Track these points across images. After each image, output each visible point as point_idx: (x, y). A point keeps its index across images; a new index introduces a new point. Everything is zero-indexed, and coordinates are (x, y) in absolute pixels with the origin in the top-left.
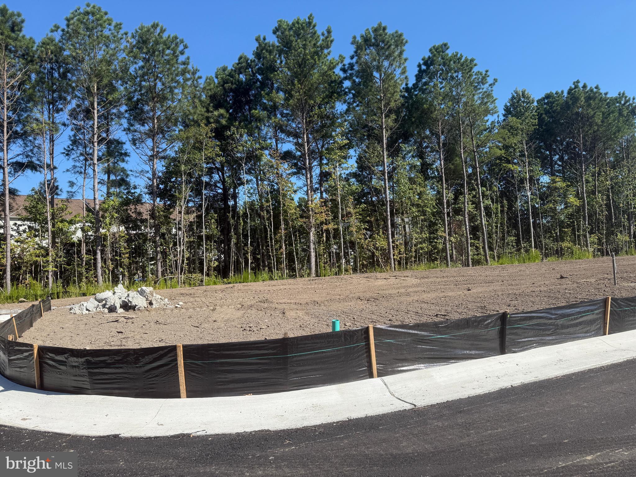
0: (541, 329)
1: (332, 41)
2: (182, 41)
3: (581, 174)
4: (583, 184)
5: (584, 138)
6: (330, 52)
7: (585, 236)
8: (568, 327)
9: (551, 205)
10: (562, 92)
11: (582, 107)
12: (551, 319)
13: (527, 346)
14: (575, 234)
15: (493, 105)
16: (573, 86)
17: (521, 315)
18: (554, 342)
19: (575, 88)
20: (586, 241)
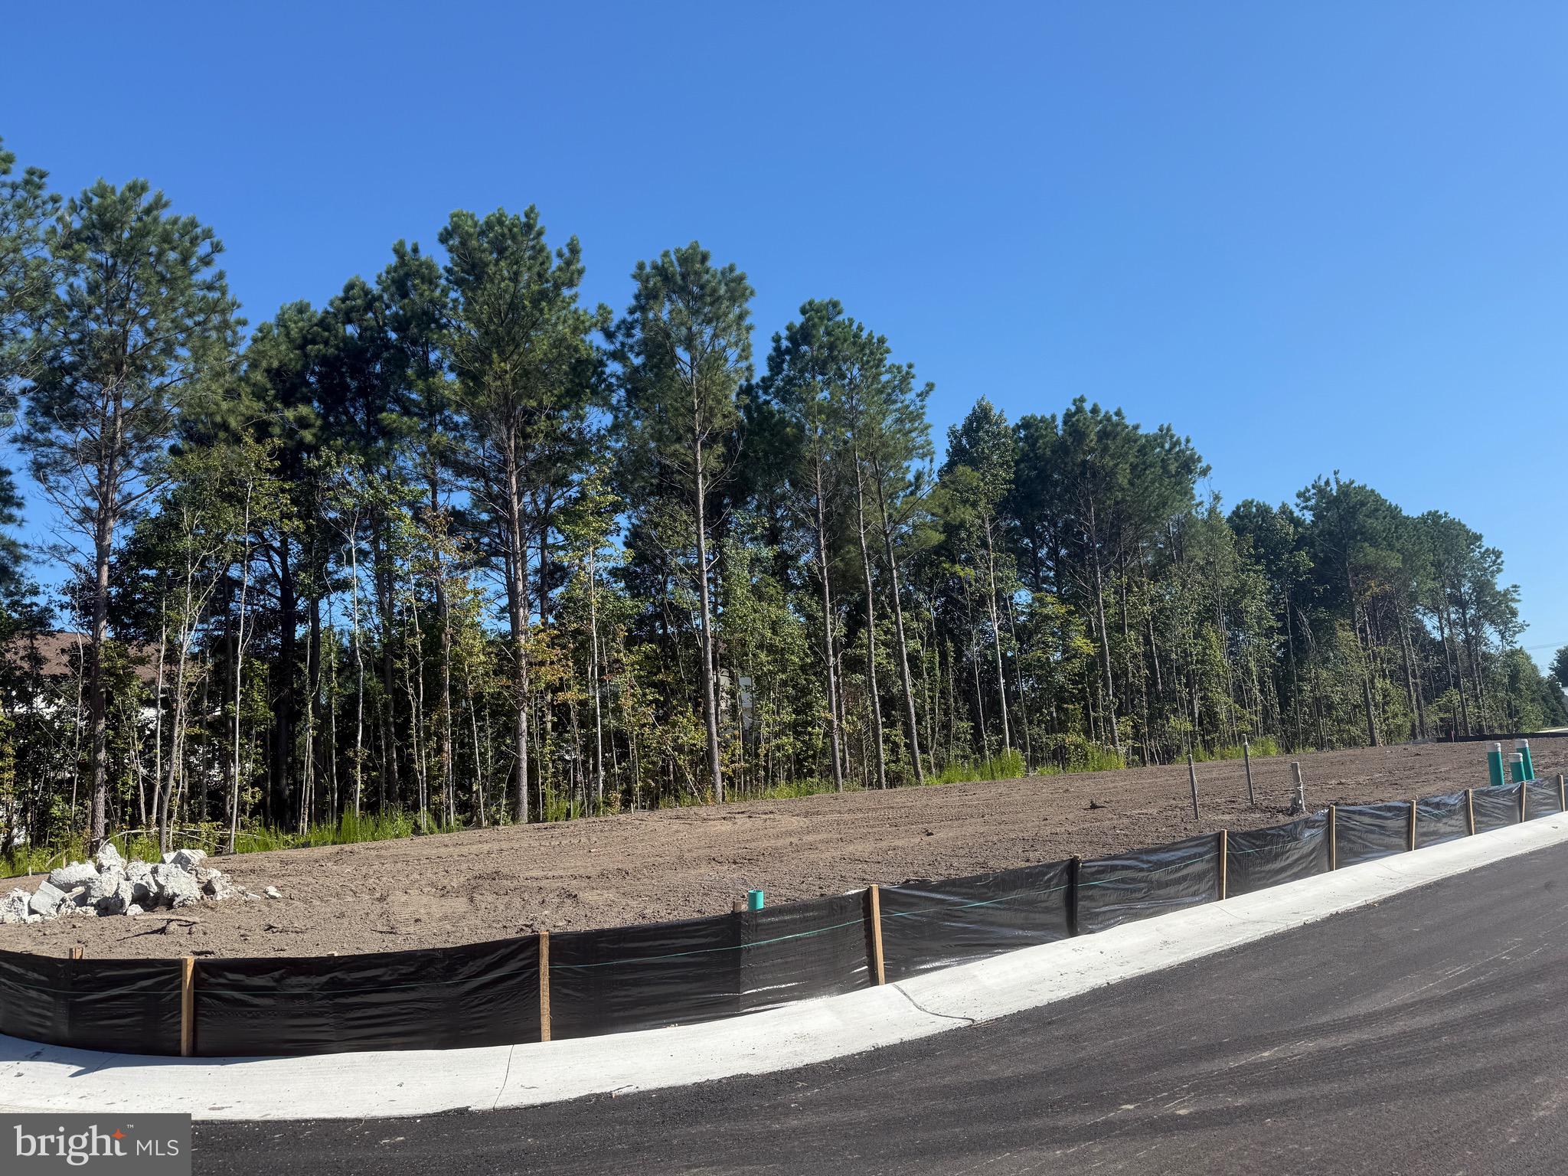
0: (1128, 889)
1: (580, 272)
2: (208, 234)
3: (1095, 587)
4: (1099, 610)
5: (1097, 515)
6: (576, 295)
7: (1108, 720)
8: (1167, 884)
9: (1039, 653)
10: (1053, 417)
11: (1092, 451)
12: (1142, 870)
13: (1109, 919)
14: (1087, 716)
15: (924, 438)
16: (1073, 409)
17: (1100, 863)
18: (1148, 912)
19: (1076, 413)
20: (1112, 731)
